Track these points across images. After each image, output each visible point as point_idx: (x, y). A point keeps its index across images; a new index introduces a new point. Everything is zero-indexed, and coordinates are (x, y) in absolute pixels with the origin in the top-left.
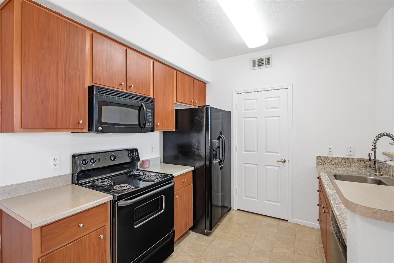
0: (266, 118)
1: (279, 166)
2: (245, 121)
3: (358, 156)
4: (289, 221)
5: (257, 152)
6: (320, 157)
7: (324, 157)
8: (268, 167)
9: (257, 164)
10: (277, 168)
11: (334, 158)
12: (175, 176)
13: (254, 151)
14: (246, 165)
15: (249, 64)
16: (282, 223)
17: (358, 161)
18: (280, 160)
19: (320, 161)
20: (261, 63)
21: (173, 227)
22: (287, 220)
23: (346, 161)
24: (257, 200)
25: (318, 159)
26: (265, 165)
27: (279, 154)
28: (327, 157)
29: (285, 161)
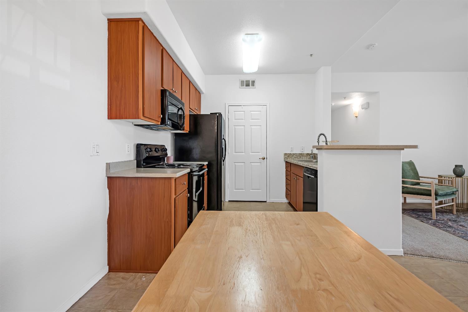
0: (251, 127)
1: (261, 163)
2: (235, 128)
3: (306, 152)
4: (267, 202)
5: (245, 153)
6: (286, 154)
7: (289, 154)
8: (252, 164)
9: (244, 163)
10: (259, 164)
11: (294, 154)
12: (205, 165)
13: (242, 152)
14: (236, 164)
15: (238, 84)
16: (263, 203)
17: (306, 155)
18: (261, 158)
19: (286, 156)
20: (248, 84)
21: (204, 204)
22: (266, 201)
23: (300, 156)
24: (244, 190)
25: (285, 155)
26: (250, 163)
27: (260, 154)
28: (290, 154)
29: (265, 159)
